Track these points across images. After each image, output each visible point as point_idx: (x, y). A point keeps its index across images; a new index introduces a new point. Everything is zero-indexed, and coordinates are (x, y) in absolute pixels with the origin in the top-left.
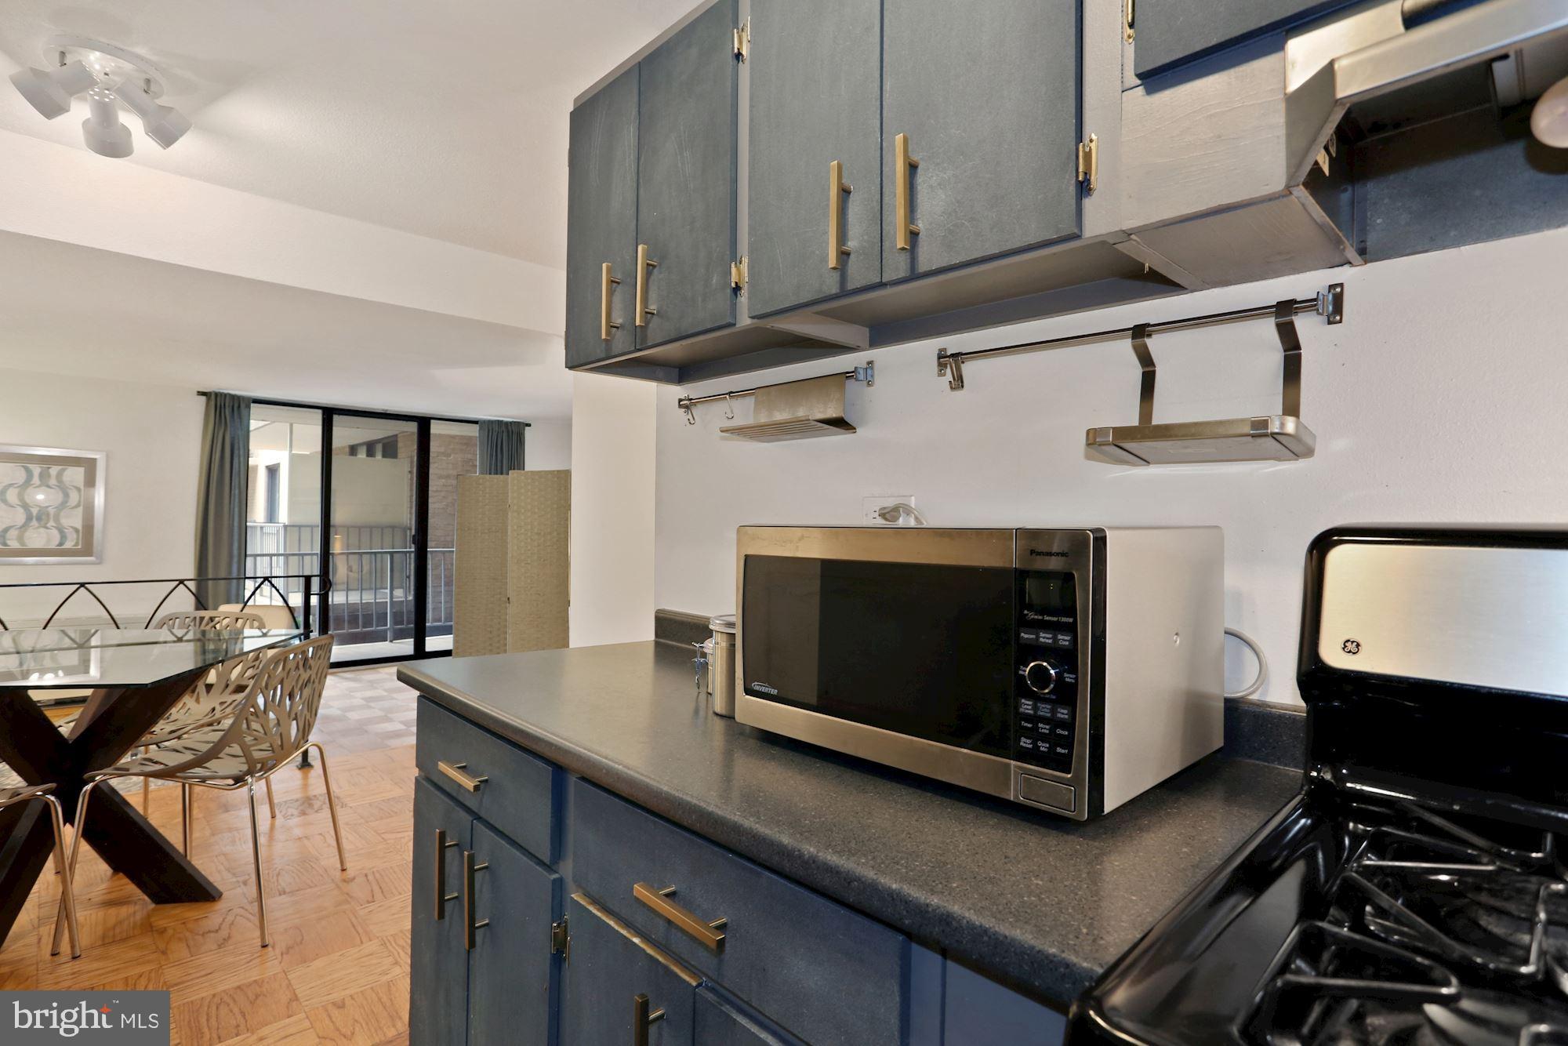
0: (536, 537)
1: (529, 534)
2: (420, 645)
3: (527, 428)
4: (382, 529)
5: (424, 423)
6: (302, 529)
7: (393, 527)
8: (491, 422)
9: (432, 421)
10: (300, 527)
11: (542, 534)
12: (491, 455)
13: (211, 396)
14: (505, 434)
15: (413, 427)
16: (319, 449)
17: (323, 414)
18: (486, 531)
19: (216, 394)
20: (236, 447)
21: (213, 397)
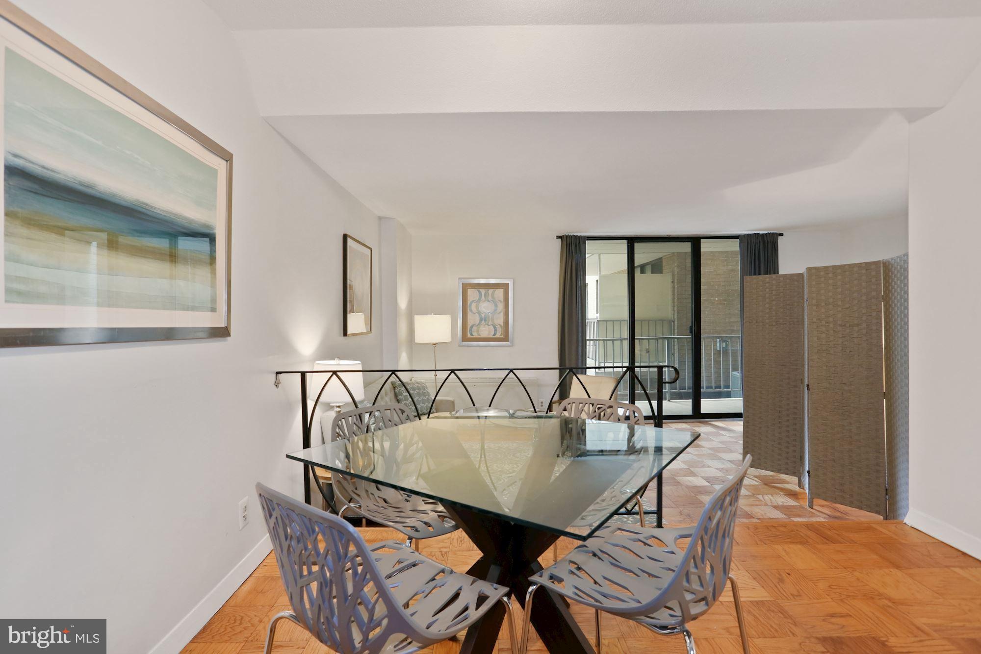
0: (840, 328)
1: (831, 326)
2: (696, 406)
3: (780, 237)
4: (655, 322)
5: (695, 241)
6: (608, 322)
7: (662, 320)
8: (749, 236)
9: (702, 240)
10: (606, 321)
11: (848, 325)
12: (751, 262)
13: (564, 238)
14: (761, 244)
15: (687, 247)
16: (626, 267)
17: (628, 243)
18: (774, 324)
19: (567, 236)
20: (579, 269)
21: (565, 238)
